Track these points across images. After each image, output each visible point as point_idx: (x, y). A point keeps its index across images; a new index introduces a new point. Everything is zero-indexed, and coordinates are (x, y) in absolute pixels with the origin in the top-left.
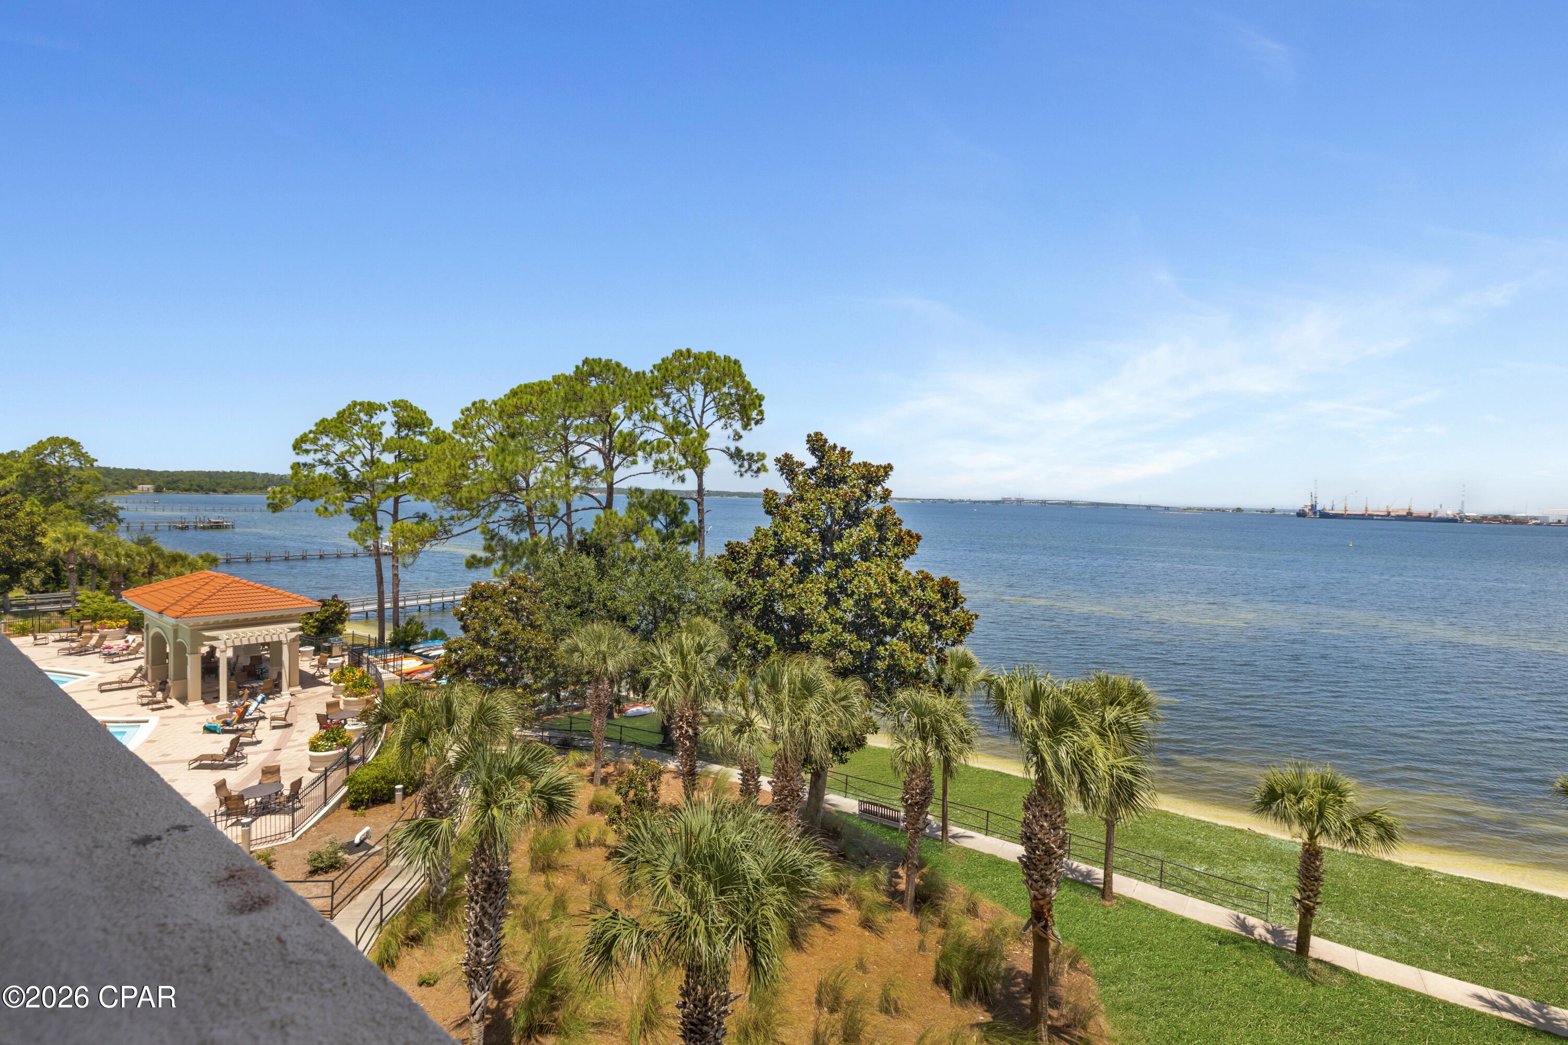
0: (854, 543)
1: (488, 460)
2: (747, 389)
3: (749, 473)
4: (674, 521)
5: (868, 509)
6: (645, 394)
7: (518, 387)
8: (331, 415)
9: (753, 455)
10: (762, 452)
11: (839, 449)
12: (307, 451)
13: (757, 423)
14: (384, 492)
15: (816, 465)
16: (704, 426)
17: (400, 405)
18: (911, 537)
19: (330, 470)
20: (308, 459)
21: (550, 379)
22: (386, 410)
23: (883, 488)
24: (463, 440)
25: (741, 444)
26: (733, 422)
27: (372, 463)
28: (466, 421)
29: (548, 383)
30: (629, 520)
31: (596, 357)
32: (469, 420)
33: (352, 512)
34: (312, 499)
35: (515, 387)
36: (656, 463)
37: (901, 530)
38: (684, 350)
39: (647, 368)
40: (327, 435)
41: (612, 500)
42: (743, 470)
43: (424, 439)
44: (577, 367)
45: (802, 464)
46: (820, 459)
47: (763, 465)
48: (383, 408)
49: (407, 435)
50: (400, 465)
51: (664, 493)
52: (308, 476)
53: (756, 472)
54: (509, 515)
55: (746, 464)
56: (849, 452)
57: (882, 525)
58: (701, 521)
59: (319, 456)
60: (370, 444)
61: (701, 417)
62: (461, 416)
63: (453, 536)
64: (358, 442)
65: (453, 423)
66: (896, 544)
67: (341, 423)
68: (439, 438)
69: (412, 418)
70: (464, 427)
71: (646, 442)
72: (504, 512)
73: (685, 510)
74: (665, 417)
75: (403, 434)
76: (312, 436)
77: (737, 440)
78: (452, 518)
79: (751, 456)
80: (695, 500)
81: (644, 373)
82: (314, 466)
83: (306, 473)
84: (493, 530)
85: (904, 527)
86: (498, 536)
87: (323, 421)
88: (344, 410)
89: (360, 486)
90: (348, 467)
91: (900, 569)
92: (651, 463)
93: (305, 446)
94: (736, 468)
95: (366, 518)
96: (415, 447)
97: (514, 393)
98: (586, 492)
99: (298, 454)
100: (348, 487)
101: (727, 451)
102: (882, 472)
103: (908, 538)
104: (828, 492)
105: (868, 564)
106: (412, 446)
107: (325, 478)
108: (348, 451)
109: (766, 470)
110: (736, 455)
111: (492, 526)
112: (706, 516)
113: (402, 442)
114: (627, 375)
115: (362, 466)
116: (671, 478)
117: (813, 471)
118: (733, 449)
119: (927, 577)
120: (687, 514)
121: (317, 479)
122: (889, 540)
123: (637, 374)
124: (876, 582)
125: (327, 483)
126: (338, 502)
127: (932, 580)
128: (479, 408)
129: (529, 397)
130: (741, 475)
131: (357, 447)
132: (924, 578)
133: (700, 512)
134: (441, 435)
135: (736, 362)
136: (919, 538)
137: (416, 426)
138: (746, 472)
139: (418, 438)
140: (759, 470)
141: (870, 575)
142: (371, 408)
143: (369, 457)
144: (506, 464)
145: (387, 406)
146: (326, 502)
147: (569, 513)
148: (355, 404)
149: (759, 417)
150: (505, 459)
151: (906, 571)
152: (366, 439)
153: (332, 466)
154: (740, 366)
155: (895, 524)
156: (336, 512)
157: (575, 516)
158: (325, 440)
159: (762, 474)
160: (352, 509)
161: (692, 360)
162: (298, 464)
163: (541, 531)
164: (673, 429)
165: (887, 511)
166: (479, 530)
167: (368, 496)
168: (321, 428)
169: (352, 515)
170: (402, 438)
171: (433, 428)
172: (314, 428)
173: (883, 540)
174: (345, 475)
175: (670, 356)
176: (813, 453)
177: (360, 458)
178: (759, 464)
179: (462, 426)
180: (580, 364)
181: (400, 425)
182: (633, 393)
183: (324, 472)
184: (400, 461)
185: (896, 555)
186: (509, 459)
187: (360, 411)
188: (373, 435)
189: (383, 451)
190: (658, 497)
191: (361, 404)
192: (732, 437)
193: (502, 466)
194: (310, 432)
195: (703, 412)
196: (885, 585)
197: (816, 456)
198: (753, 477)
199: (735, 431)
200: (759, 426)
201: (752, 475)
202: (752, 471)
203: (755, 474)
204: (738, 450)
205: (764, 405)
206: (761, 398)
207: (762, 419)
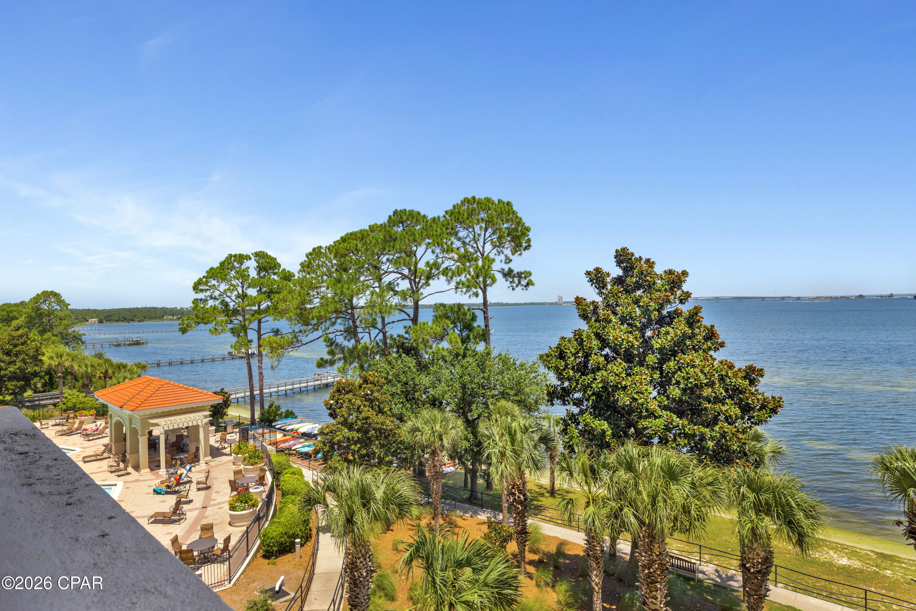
1: (328, 288)
2: (519, 222)
3: (520, 287)
4: (468, 327)
6: (443, 233)
7: (346, 235)
8: (216, 265)
9: (522, 273)
10: (528, 270)
12: (202, 291)
13: (526, 248)
14: (253, 315)
15: (621, 274)
16: (486, 254)
17: (260, 255)
19: (217, 302)
20: (201, 296)
21: (367, 228)
22: (250, 259)
23: (683, 290)
24: (308, 276)
25: (511, 265)
26: (504, 250)
27: (243, 296)
28: (310, 262)
29: (367, 231)
30: (438, 328)
31: (402, 208)
32: (312, 262)
33: (232, 331)
34: (206, 324)
35: (343, 235)
36: (458, 283)
38: (470, 197)
39: (441, 214)
40: (214, 279)
41: (418, 313)
42: (514, 285)
43: (275, 277)
44: (390, 217)
46: (625, 269)
47: (530, 280)
48: (248, 258)
49: (265, 275)
50: (263, 296)
51: (460, 306)
52: (204, 307)
53: (525, 286)
54: (342, 328)
55: (516, 280)
56: (653, 262)
58: (486, 326)
59: (208, 293)
60: (242, 283)
61: (483, 247)
62: (306, 259)
63: (303, 344)
64: (233, 282)
65: (301, 264)
67: (223, 270)
68: (287, 276)
69: (268, 263)
70: (308, 267)
71: (447, 268)
72: (340, 326)
73: (474, 318)
74: (458, 249)
75: (262, 275)
76: (204, 280)
77: (508, 263)
78: (300, 331)
79: (520, 275)
80: (482, 310)
81: (439, 217)
82: (207, 300)
83: (202, 305)
84: (332, 339)
86: (335, 343)
87: (212, 269)
88: (225, 261)
89: (235, 312)
90: (228, 300)
93: (201, 287)
94: (508, 284)
95: (241, 334)
96: (272, 283)
97: (344, 240)
98: (401, 309)
99: (196, 293)
100: (228, 314)
101: (502, 271)
102: (681, 278)
106: (269, 282)
107: (214, 308)
108: (229, 289)
109: (533, 284)
110: (508, 274)
111: (331, 336)
112: (490, 322)
113: (262, 280)
114: (425, 220)
115: (236, 298)
116: (468, 294)
117: (619, 278)
118: (506, 270)
120: (475, 321)
121: (209, 310)
123: (434, 219)
125: (216, 311)
126: (223, 324)
128: (316, 252)
129: (355, 242)
130: (513, 289)
131: (234, 286)
133: (486, 319)
134: (287, 274)
135: (509, 203)
137: (270, 268)
138: (517, 286)
139: (273, 276)
140: (528, 285)
142: (241, 258)
143: (241, 292)
144: (344, 290)
145: (251, 256)
146: (216, 325)
147: (384, 325)
148: (230, 256)
149: (527, 244)
150: (343, 287)
152: (238, 279)
153: (218, 299)
154: (512, 206)
156: (222, 331)
157: (387, 328)
158: (214, 282)
159: (531, 287)
160: (232, 329)
161: (475, 205)
162: (197, 299)
163: (362, 339)
164: (465, 258)
166: (322, 339)
167: (240, 318)
168: (210, 274)
169: (232, 333)
170: (262, 278)
171: (281, 269)
172: (206, 275)
174: (227, 305)
175: (459, 203)
176: (619, 265)
177: (235, 293)
178: (527, 280)
179: (306, 267)
180: (392, 214)
181: (260, 268)
182: (435, 233)
183: (213, 304)
184: (261, 293)
186: (346, 286)
187: (234, 261)
188: (243, 275)
189: (249, 287)
190: (456, 309)
191: (235, 256)
192: (504, 261)
193: (342, 291)
194: (204, 277)
195: (484, 243)
197: (622, 267)
198: (524, 291)
199: (506, 256)
200: (526, 251)
201: (523, 289)
202: (522, 285)
203: (525, 288)
204: (510, 270)
205: (531, 235)
206: (528, 229)
207: (529, 246)
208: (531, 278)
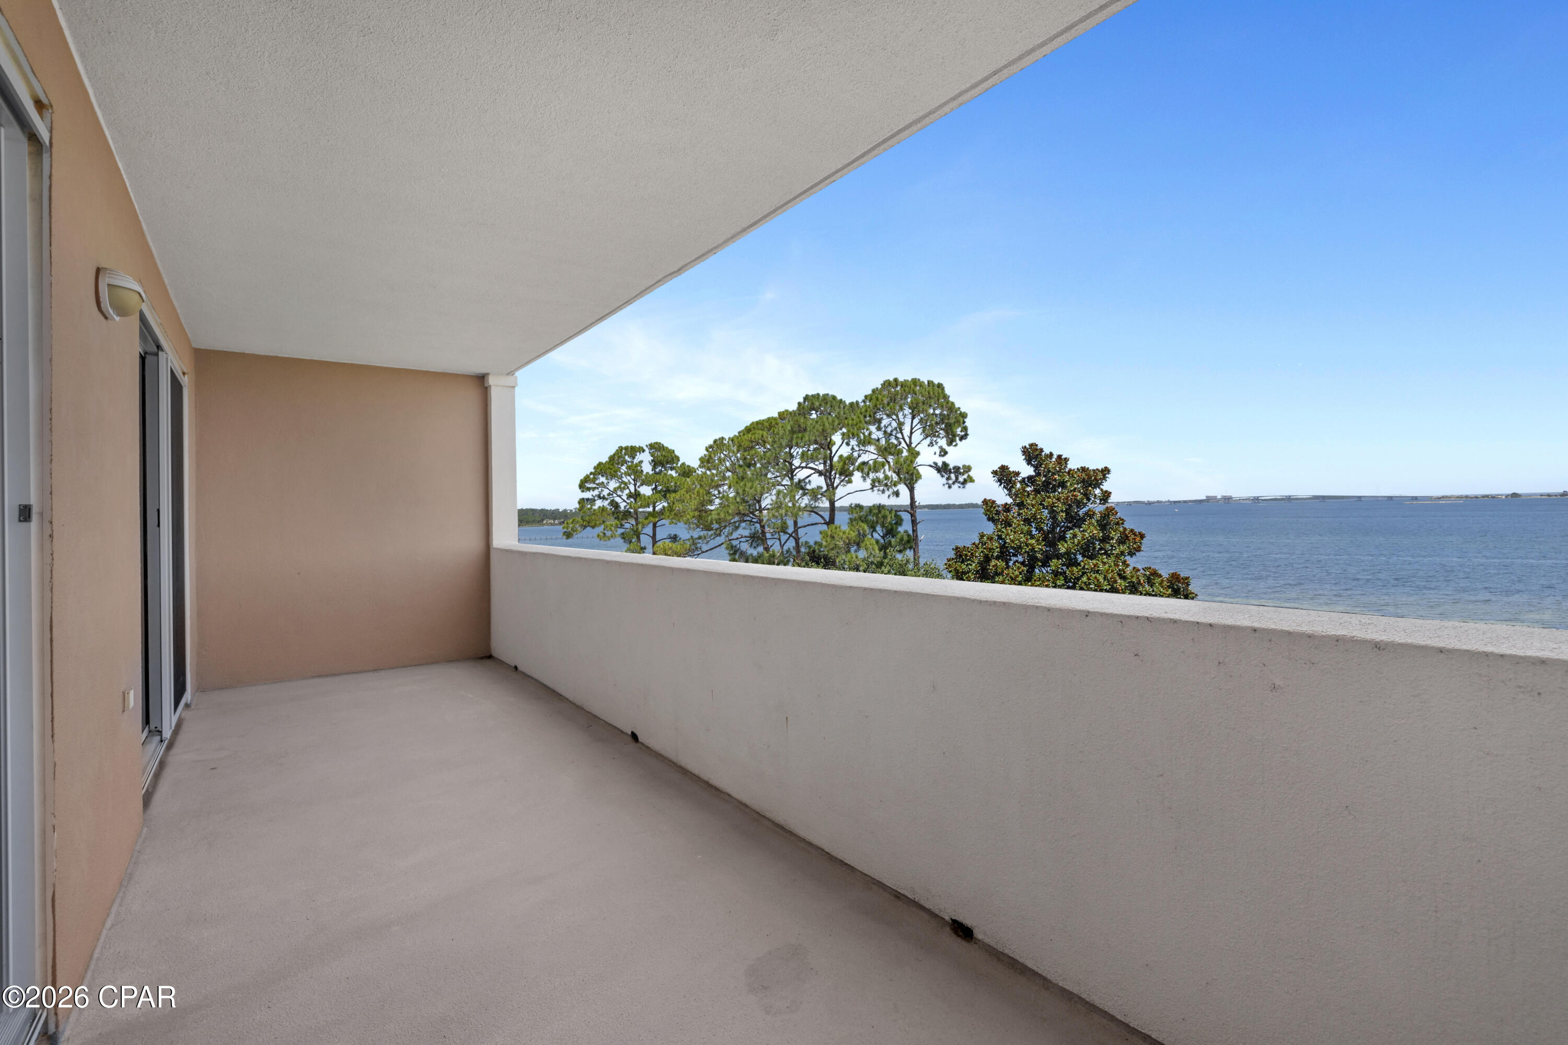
0: (1079, 542)
1: (730, 487)
2: (951, 408)
3: (957, 485)
4: (890, 532)
5: (1089, 510)
6: (860, 422)
7: (751, 425)
8: (604, 459)
9: (959, 468)
10: (967, 464)
11: (1055, 456)
12: (589, 489)
13: (962, 438)
14: (646, 518)
15: (1033, 474)
16: (913, 445)
17: (656, 447)
18: (1135, 535)
19: (606, 503)
20: (588, 495)
21: (776, 415)
22: (644, 451)
23: (1102, 490)
24: (708, 473)
25: (946, 459)
26: (939, 440)
27: (636, 495)
28: (710, 456)
29: (775, 419)
30: (852, 532)
31: (814, 393)
32: (713, 455)
33: (623, 536)
34: (593, 527)
35: (748, 424)
36: (873, 481)
37: (1125, 529)
38: (891, 379)
39: (860, 398)
40: (603, 476)
41: (834, 515)
42: (950, 482)
43: (673, 473)
44: (799, 404)
45: (1018, 474)
46: (1036, 468)
47: (969, 476)
48: (641, 450)
49: (661, 471)
50: (658, 496)
51: (880, 507)
52: (591, 508)
53: (963, 483)
54: (746, 533)
55: (953, 476)
56: (1065, 459)
57: (1106, 525)
58: (914, 531)
59: (596, 492)
60: (634, 480)
61: (910, 438)
62: (706, 453)
63: (704, 552)
64: (625, 479)
65: (700, 459)
66: (1121, 541)
67: (613, 465)
68: (687, 472)
69: (665, 456)
70: (708, 462)
71: (863, 463)
72: (744, 531)
73: (899, 521)
74: (878, 440)
75: (657, 470)
76: (592, 476)
77: (943, 456)
78: (700, 538)
79: (957, 469)
80: (908, 512)
81: (857, 402)
82: (595, 500)
83: (589, 506)
84: (736, 546)
85: (1126, 525)
86: (740, 551)
87: (600, 464)
88: (614, 455)
89: (627, 514)
90: (618, 500)
91: (1128, 566)
92: (869, 481)
93: (588, 485)
94: (944, 480)
95: (633, 540)
96: (668, 480)
97: (748, 430)
98: (813, 510)
99: (583, 491)
100: (618, 516)
101: (935, 466)
102: (1100, 476)
103: (1133, 536)
104: (1049, 497)
105: (1094, 561)
106: (665, 480)
107: (603, 509)
108: (619, 487)
109: (972, 481)
110: (943, 469)
111: (735, 543)
112: (919, 526)
113: (658, 476)
114: (842, 406)
115: (627, 498)
116: (887, 493)
117: (1030, 478)
118: (940, 464)
119: (1155, 574)
120: (901, 524)
121: (597, 511)
122: (1112, 539)
123: (852, 404)
124: (1105, 578)
125: (604, 513)
126: (613, 529)
127: (1160, 576)
128: (719, 444)
129: (761, 432)
130: (950, 487)
131: (626, 484)
132: (1151, 574)
133: (914, 523)
134: (687, 469)
135: (940, 386)
136: (1142, 536)
137: (667, 463)
138: (954, 483)
139: (670, 472)
140: (966, 481)
141: (1097, 572)
142: (633, 451)
143: (633, 490)
144: (747, 489)
145: (645, 448)
146: (604, 529)
147: (797, 530)
148: (621, 448)
149: (963, 433)
150: (745, 485)
151: (1134, 568)
152: (630, 476)
153: (607, 499)
154: (943, 389)
155: (1118, 524)
156: (612, 537)
157: (801, 532)
158: (602, 479)
159: (969, 485)
160: (623, 534)
161: (899, 388)
162: (583, 499)
164: (885, 451)
165: (1110, 511)
166: (724, 546)
167: (633, 522)
168: (599, 470)
169: (623, 538)
170: (657, 473)
171: (680, 463)
172: (593, 471)
173: (1105, 539)
174: (617, 506)
175: (880, 387)
176: (1029, 463)
177: (627, 491)
178: (965, 476)
179: (706, 461)
180: (802, 401)
181: (655, 463)
182: (850, 422)
183: (601, 505)
184: (656, 492)
185: (1122, 553)
186: (749, 485)
187: (625, 455)
188: (635, 471)
189: (642, 485)
190: (876, 511)
191: (626, 448)
192: (938, 453)
193: (744, 491)
194: (591, 473)
195: (911, 433)
196: (1115, 582)
197: (1032, 465)
198: (961, 489)
199: (941, 448)
200: (964, 441)
201: (959, 487)
202: (959, 482)
203: (962, 486)
204: (945, 465)
205: (968, 422)
206: (964, 416)
207: (966, 435)
208: (970, 473)
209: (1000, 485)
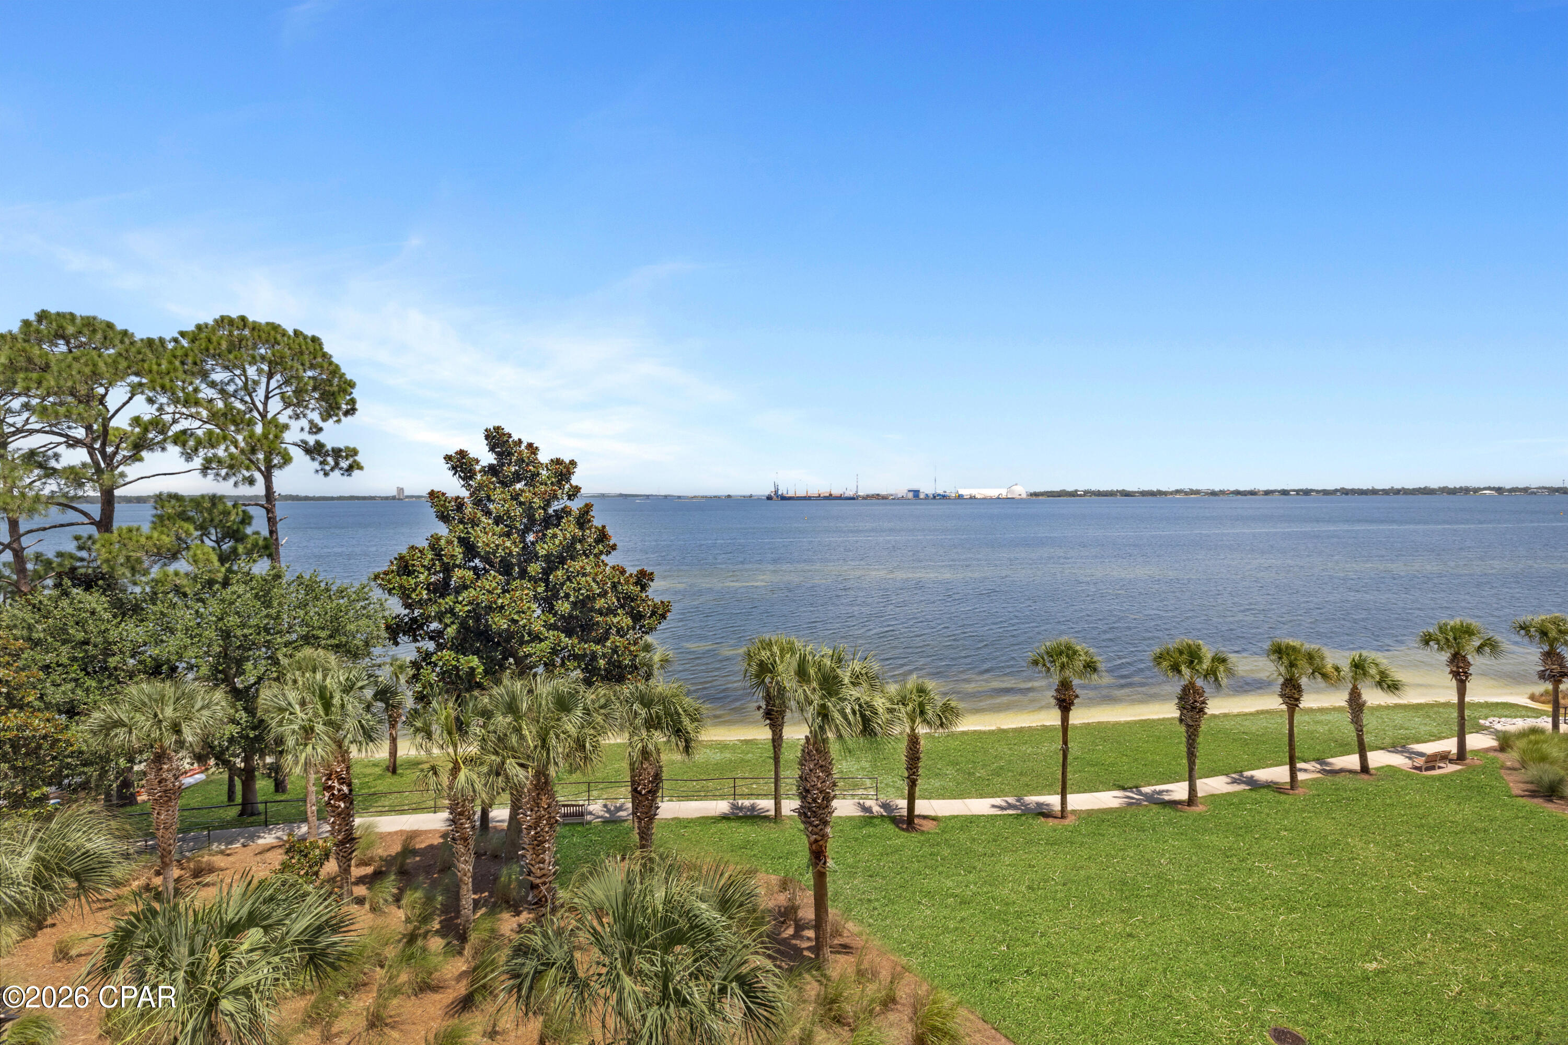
2: (335, 371)
3: (337, 473)
4: (236, 535)
5: (565, 507)
9: (340, 450)
10: (352, 446)
11: (524, 444)
13: (347, 413)
15: (495, 462)
16: (270, 416)
23: (572, 484)
25: (321, 437)
26: (308, 412)
41: (112, 511)
42: (327, 468)
45: (480, 461)
46: (501, 456)
47: (355, 461)
51: (216, 499)
53: (347, 470)
55: (330, 460)
56: (536, 448)
58: (271, 532)
61: (265, 404)
73: (246, 519)
74: (210, 401)
77: (316, 433)
79: (337, 453)
80: (262, 506)
94: (316, 465)
101: (303, 445)
102: (569, 469)
109: (360, 468)
110: (315, 451)
112: (279, 526)
116: (232, 480)
117: (493, 466)
118: (312, 443)
120: (249, 524)
130: (326, 474)
133: (272, 521)
135: (316, 339)
138: (332, 469)
140: (350, 469)
147: (16, 535)
149: (349, 407)
154: (321, 345)
159: (356, 473)
161: (246, 332)
164: (227, 418)
165: (583, 507)
176: (492, 449)
178: (350, 461)
190: (207, 505)
192: (307, 429)
195: (267, 398)
197: (496, 452)
198: (345, 477)
199: (311, 422)
200: (349, 417)
201: (343, 475)
202: (341, 469)
203: (346, 473)
204: (319, 446)
205: (356, 394)
206: (352, 385)
207: (354, 410)
208: (356, 458)
209: (455, 474)
